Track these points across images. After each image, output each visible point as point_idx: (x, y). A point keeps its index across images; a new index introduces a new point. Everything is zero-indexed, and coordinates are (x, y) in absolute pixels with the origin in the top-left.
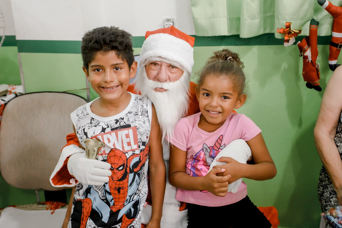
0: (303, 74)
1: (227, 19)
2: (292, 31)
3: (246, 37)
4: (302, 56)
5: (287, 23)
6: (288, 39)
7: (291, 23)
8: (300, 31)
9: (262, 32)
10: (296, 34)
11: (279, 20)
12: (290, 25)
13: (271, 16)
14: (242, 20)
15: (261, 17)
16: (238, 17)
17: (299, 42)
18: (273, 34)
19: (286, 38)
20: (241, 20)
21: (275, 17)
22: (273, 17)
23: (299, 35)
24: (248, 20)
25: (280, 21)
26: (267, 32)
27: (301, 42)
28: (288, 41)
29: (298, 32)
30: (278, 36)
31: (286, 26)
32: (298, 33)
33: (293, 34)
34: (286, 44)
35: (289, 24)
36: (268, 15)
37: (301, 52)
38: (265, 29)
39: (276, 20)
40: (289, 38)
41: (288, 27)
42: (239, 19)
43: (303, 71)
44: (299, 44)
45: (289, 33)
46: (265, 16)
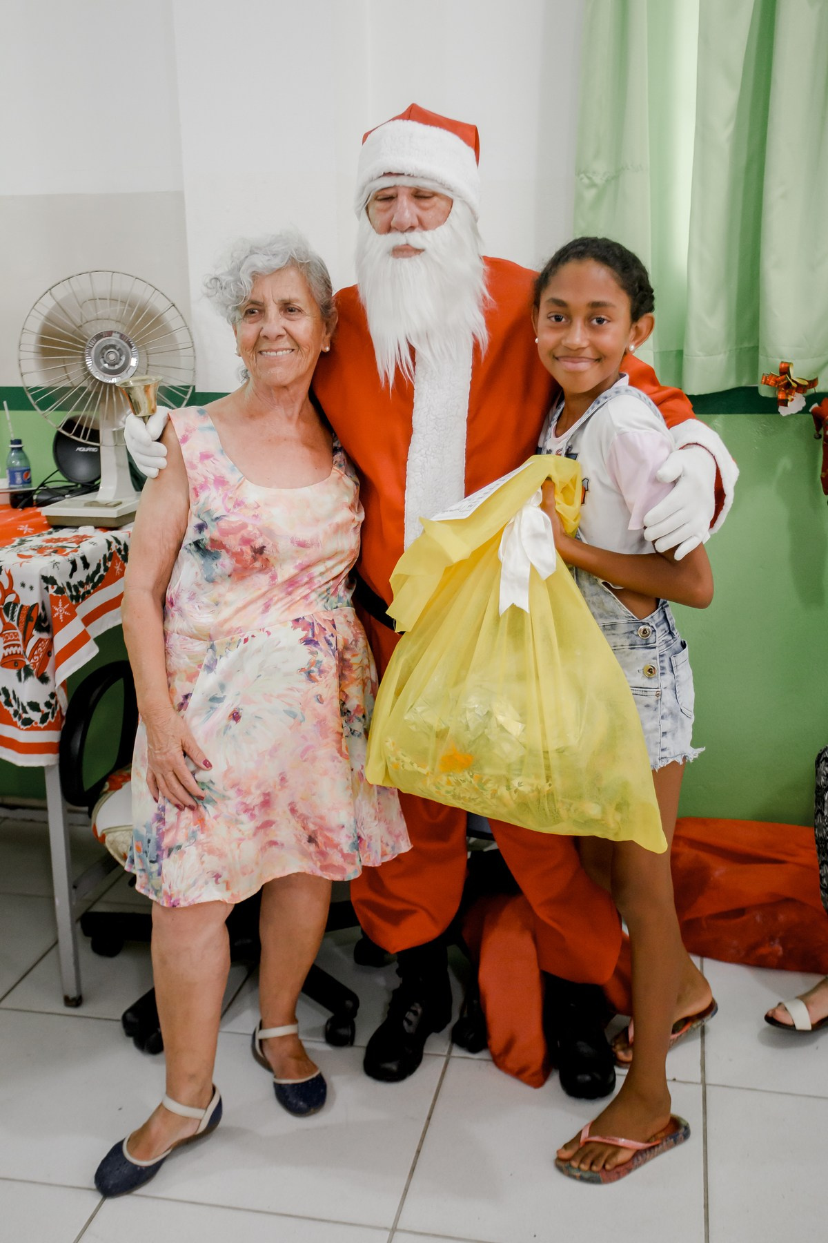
0: (822, 478)
1: (654, 353)
2: (793, 381)
3: (696, 394)
4: (820, 437)
5: (782, 362)
6: (784, 398)
7: (790, 363)
8: (813, 383)
9: (731, 384)
10: (801, 388)
11: (767, 356)
12: (788, 369)
13: (753, 347)
14: (686, 355)
15: (730, 351)
16: (679, 349)
17: (816, 405)
18: (756, 389)
19: (781, 396)
20: (684, 356)
21: (760, 350)
22: (755, 350)
23: (812, 391)
24: (699, 356)
25: (770, 359)
26: (744, 383)
27: (820, 405)
28: (785, 403)
29: (806, 383)
30: (765, 391)
31: (780, 369)
32: (805, 386)
33: (793, 388)
34: (783, 411)
35: (787, 365)
36: (746, 345)
37: (818, 429)
38: (739, 377)
39: (761, 358)
40: (787, 396)
41: (785, 371)
42: (680, 353)
43: (824, 470)
44: (815, 408)
45: (788, 385)
46: (741, 349)
